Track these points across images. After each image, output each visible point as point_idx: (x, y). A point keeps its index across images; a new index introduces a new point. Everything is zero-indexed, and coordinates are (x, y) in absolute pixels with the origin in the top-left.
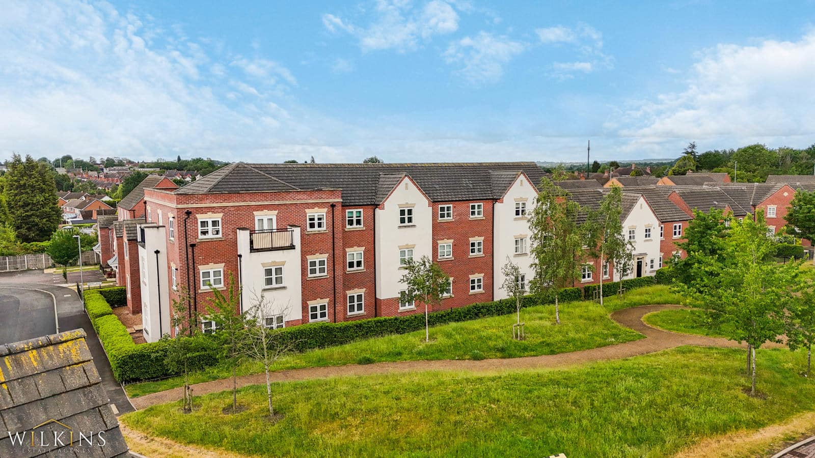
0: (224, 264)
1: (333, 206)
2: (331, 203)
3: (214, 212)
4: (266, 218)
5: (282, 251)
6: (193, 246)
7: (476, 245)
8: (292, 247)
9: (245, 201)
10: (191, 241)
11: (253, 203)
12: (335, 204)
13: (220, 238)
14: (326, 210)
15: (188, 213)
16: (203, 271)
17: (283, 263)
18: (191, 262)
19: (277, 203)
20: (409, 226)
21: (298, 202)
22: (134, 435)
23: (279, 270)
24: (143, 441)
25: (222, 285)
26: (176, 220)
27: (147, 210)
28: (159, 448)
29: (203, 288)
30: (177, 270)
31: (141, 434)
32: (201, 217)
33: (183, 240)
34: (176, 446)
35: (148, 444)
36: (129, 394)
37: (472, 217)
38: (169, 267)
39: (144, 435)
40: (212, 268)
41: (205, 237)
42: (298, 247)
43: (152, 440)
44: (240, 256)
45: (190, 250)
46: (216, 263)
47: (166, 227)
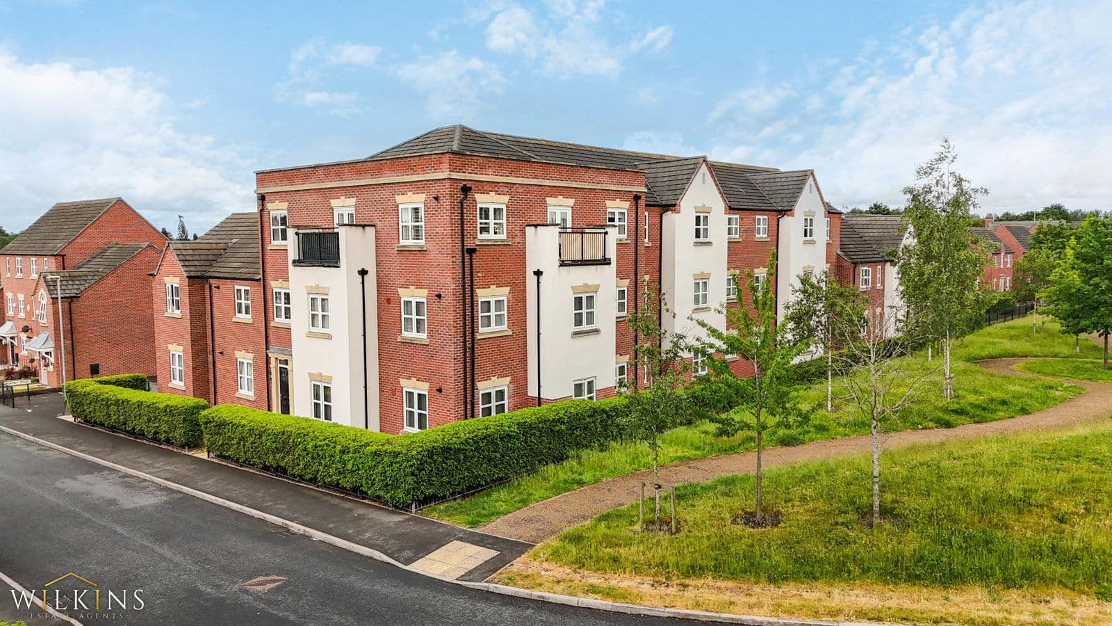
0: (509, 288)
1: (637, 198)
2: (634, 193)
3: (497, 193)
4: (558, 211)
5: (595, 266)
6: (472, 251)
7: (761, 280)
8: (605, 262)
9: (536, 177)
10: (469, 244)
11: (547, 183)
12: (639, 194)
13: (505, 241)
14: (628, 204)
15: (466, 190)
16: (483, 300)
17: (596, 289)
18: (467, 281)
19: (574, 185)
20: (704, 244)
21: (598, 186)
22: (624, 582)
23: (590, 299)
24: (662, 590)
25: (505, 327)
26: (446, 202)
27: (265, 213)
28: (727, 597)
29: (481, 330)
30: (439, 296)
31: (638, 579)
32: (483, 200)
33: (458, 241)
34: (757, 589)
35: (690, 593)
36: (458, 522)
37: (757, 236)
38: (387, 299)
39: (649, 579)
40: (491, 294)
41: (484, 236)
42: (614, 261)
43: (685, 586)
44: (538, 273)
45: (467, 259)
46: (499, 286)
47: (379, 225)
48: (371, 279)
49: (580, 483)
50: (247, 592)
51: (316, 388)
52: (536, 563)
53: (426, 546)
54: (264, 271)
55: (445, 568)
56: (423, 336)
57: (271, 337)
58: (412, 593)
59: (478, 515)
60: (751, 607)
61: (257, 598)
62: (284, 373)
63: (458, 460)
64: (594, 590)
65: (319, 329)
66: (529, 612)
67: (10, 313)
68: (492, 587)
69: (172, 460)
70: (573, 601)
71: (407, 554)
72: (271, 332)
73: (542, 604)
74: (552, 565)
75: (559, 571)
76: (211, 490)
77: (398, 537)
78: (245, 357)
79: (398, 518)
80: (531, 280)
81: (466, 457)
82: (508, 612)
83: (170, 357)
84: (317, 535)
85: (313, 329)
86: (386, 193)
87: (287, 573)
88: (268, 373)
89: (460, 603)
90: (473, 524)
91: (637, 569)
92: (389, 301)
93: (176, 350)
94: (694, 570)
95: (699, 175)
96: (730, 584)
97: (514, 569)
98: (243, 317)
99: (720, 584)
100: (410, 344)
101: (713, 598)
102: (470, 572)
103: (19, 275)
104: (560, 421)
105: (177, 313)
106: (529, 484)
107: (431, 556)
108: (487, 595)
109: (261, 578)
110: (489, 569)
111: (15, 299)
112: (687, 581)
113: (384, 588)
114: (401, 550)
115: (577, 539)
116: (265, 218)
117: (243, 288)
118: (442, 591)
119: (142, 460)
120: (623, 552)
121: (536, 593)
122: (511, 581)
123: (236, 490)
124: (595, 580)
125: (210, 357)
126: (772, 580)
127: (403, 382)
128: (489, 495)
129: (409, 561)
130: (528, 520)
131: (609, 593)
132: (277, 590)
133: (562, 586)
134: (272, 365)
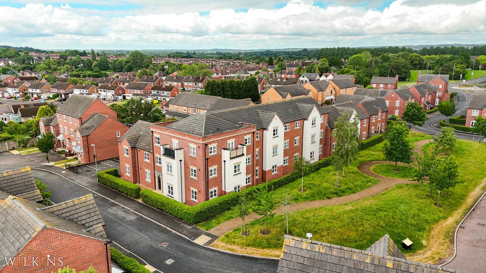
0: (217, 165)
1: (254, 133)
3: (214, 143)
4: (231, 142)
5: (240, 157)
6: (208, 159)
7: (297, 140)
8: (243, 155)
9: (225, 136)
10: (207, 158)
11: (227, 137)
13: (216, 154)
14: (251, 135)
15: (206, 145)
16: (211, 169)
17: (240, 162)
18: (206, 166)
19: (235, 135)
20: (276, 137)
21: (242, 133)
22: (235, 247)
23: (239, 166)
24: (242, 249)
25: (216, 175)
26: (201, 149)
27: (153, 136)
28: (253, 251)
29: (210, 177)
30: (200, 170)
31: (238, 247)
32: (210, 146)
33: (204, 157)
34: (259, 250)
35: (246, 251)
36: (203, 229)
37: (296, 128)
38: (186, 167)
39: (240, 247)
40: (213, 168)
41: (211, 154)
42: (245, 154)
43: (246, 249)
44: (225, 161)
45: (206, 161)
46: (215, 165)
47: (184, 148)
48: (183, 162)
49: (232, 218)
50: (162, 247)
51: (169, 186)
52: (219, 242)
53: (197, 236)
54: (153, 151)
55: (201, 242)
56: (196, 178)
57: (155, 168)
58: (193, 248)
59: (208, 227)
60: (257, 254)
61: (164, 248)
62: (159, 178)
63: (204, 213)
64: (229, 249)
65: (170, 173)
66: (216, 253)
67: (62, 132)
68: (210, 247)
69: (133, 203)
70: (224, 251)
71: (193, 238)
72: (155, 167)
73: (219, 252)
74: (221, 243)
75: (223, 244)
76: (146, 215)
77: (191, 233)
78: (148, 171)
79: (191, 227)
80: (223, 163)
81: (206, 212)
82: (212, 253)
83: (125, 167)
84: (174, 231)
85: (168, 172)
86: (187, 142)
87: (169, 242)
88: (155, 177)
89: (203, 251)
90: (207, 230)
91: (238, 244)
92: (187, 168)
93: (128, 166)
94: (249, 245)
95: (275, 118)
96: (255, 249)
97: (214, 243)
98: (146, 160)
99: (253, 249)
100: (192, 179)
101: (250, 251)
102: (205, 243)
103: (65, 121)
104: (229, 200)
105: (128, 156)
106: (221, 218)
107: (198, 238)
108: (208, 249)
109: (164, 243)
110: (210, 242)
111: (63, 128)
112: (247, 248)
113: (189, 247)
114: (192, 237)
115: (227, 236)
116: (153, 137)
117: (147, 153)
118: (199, 248)
119: (125, 202)
120: (236, 240)
121: (217, 249)
122: (213, 246)
123: (152, 215)
124: (229, 246)
125: (137, 168)
126: (263, 248)
127: (191, 188)
128: (211, 220)
129: (193, 240)
130: (219, 229)
131: (231, 250)
132: (168, 246)
133: (223, 248)
134: (156, 175)
